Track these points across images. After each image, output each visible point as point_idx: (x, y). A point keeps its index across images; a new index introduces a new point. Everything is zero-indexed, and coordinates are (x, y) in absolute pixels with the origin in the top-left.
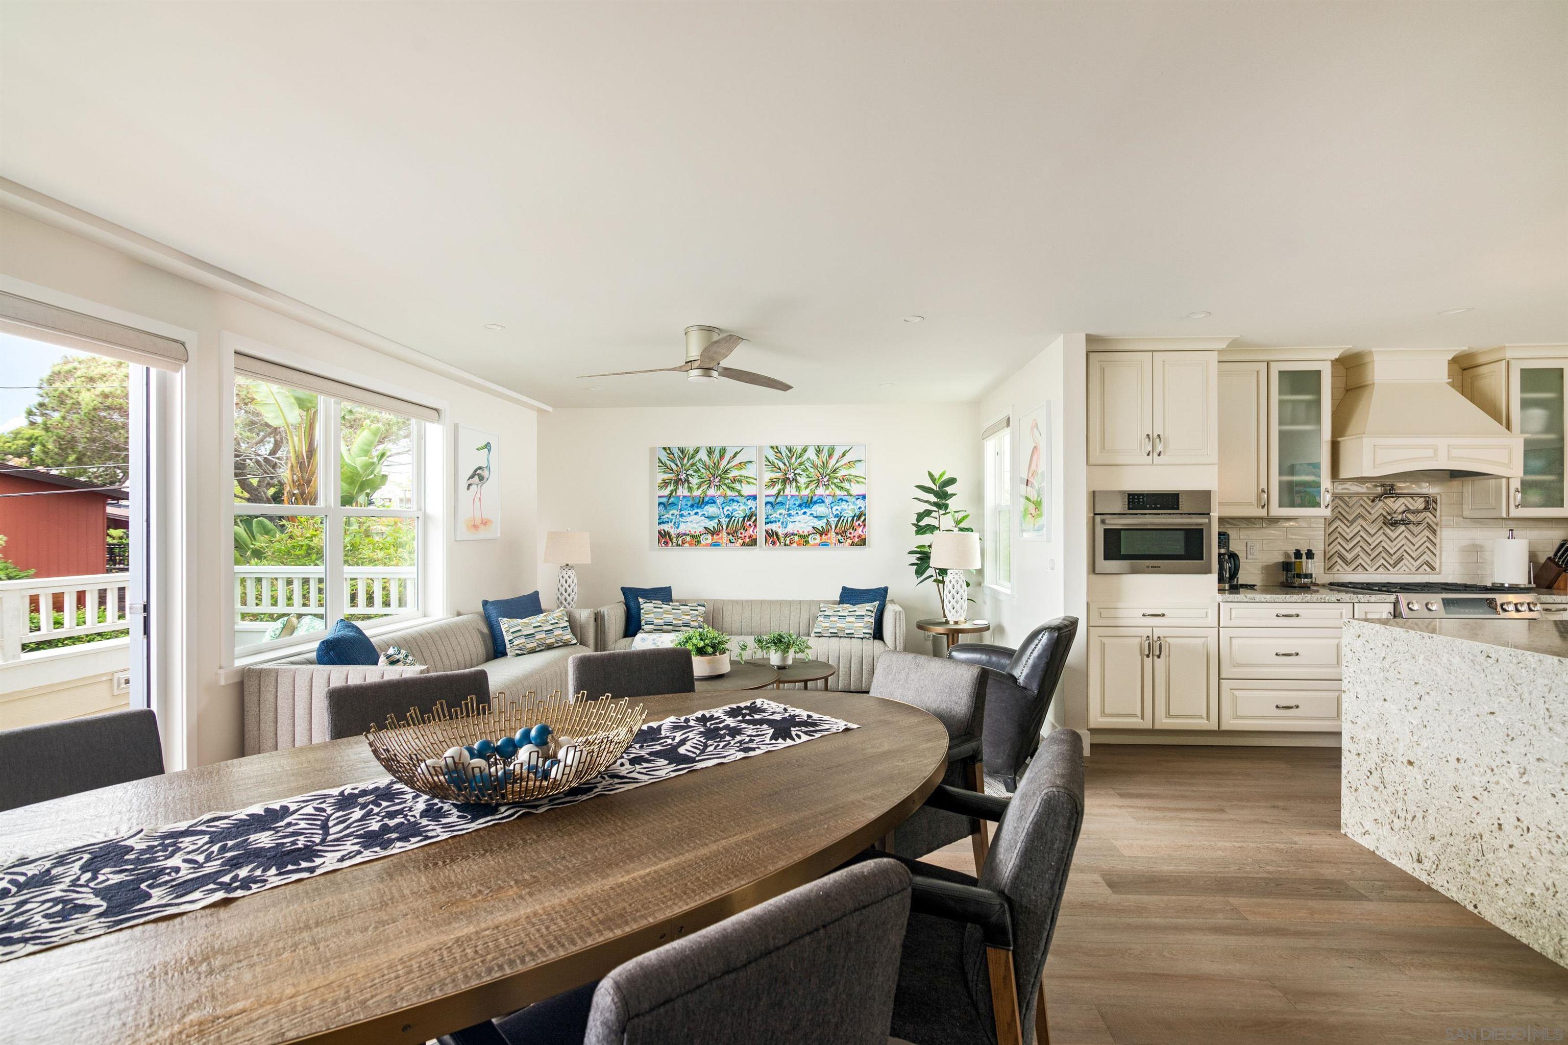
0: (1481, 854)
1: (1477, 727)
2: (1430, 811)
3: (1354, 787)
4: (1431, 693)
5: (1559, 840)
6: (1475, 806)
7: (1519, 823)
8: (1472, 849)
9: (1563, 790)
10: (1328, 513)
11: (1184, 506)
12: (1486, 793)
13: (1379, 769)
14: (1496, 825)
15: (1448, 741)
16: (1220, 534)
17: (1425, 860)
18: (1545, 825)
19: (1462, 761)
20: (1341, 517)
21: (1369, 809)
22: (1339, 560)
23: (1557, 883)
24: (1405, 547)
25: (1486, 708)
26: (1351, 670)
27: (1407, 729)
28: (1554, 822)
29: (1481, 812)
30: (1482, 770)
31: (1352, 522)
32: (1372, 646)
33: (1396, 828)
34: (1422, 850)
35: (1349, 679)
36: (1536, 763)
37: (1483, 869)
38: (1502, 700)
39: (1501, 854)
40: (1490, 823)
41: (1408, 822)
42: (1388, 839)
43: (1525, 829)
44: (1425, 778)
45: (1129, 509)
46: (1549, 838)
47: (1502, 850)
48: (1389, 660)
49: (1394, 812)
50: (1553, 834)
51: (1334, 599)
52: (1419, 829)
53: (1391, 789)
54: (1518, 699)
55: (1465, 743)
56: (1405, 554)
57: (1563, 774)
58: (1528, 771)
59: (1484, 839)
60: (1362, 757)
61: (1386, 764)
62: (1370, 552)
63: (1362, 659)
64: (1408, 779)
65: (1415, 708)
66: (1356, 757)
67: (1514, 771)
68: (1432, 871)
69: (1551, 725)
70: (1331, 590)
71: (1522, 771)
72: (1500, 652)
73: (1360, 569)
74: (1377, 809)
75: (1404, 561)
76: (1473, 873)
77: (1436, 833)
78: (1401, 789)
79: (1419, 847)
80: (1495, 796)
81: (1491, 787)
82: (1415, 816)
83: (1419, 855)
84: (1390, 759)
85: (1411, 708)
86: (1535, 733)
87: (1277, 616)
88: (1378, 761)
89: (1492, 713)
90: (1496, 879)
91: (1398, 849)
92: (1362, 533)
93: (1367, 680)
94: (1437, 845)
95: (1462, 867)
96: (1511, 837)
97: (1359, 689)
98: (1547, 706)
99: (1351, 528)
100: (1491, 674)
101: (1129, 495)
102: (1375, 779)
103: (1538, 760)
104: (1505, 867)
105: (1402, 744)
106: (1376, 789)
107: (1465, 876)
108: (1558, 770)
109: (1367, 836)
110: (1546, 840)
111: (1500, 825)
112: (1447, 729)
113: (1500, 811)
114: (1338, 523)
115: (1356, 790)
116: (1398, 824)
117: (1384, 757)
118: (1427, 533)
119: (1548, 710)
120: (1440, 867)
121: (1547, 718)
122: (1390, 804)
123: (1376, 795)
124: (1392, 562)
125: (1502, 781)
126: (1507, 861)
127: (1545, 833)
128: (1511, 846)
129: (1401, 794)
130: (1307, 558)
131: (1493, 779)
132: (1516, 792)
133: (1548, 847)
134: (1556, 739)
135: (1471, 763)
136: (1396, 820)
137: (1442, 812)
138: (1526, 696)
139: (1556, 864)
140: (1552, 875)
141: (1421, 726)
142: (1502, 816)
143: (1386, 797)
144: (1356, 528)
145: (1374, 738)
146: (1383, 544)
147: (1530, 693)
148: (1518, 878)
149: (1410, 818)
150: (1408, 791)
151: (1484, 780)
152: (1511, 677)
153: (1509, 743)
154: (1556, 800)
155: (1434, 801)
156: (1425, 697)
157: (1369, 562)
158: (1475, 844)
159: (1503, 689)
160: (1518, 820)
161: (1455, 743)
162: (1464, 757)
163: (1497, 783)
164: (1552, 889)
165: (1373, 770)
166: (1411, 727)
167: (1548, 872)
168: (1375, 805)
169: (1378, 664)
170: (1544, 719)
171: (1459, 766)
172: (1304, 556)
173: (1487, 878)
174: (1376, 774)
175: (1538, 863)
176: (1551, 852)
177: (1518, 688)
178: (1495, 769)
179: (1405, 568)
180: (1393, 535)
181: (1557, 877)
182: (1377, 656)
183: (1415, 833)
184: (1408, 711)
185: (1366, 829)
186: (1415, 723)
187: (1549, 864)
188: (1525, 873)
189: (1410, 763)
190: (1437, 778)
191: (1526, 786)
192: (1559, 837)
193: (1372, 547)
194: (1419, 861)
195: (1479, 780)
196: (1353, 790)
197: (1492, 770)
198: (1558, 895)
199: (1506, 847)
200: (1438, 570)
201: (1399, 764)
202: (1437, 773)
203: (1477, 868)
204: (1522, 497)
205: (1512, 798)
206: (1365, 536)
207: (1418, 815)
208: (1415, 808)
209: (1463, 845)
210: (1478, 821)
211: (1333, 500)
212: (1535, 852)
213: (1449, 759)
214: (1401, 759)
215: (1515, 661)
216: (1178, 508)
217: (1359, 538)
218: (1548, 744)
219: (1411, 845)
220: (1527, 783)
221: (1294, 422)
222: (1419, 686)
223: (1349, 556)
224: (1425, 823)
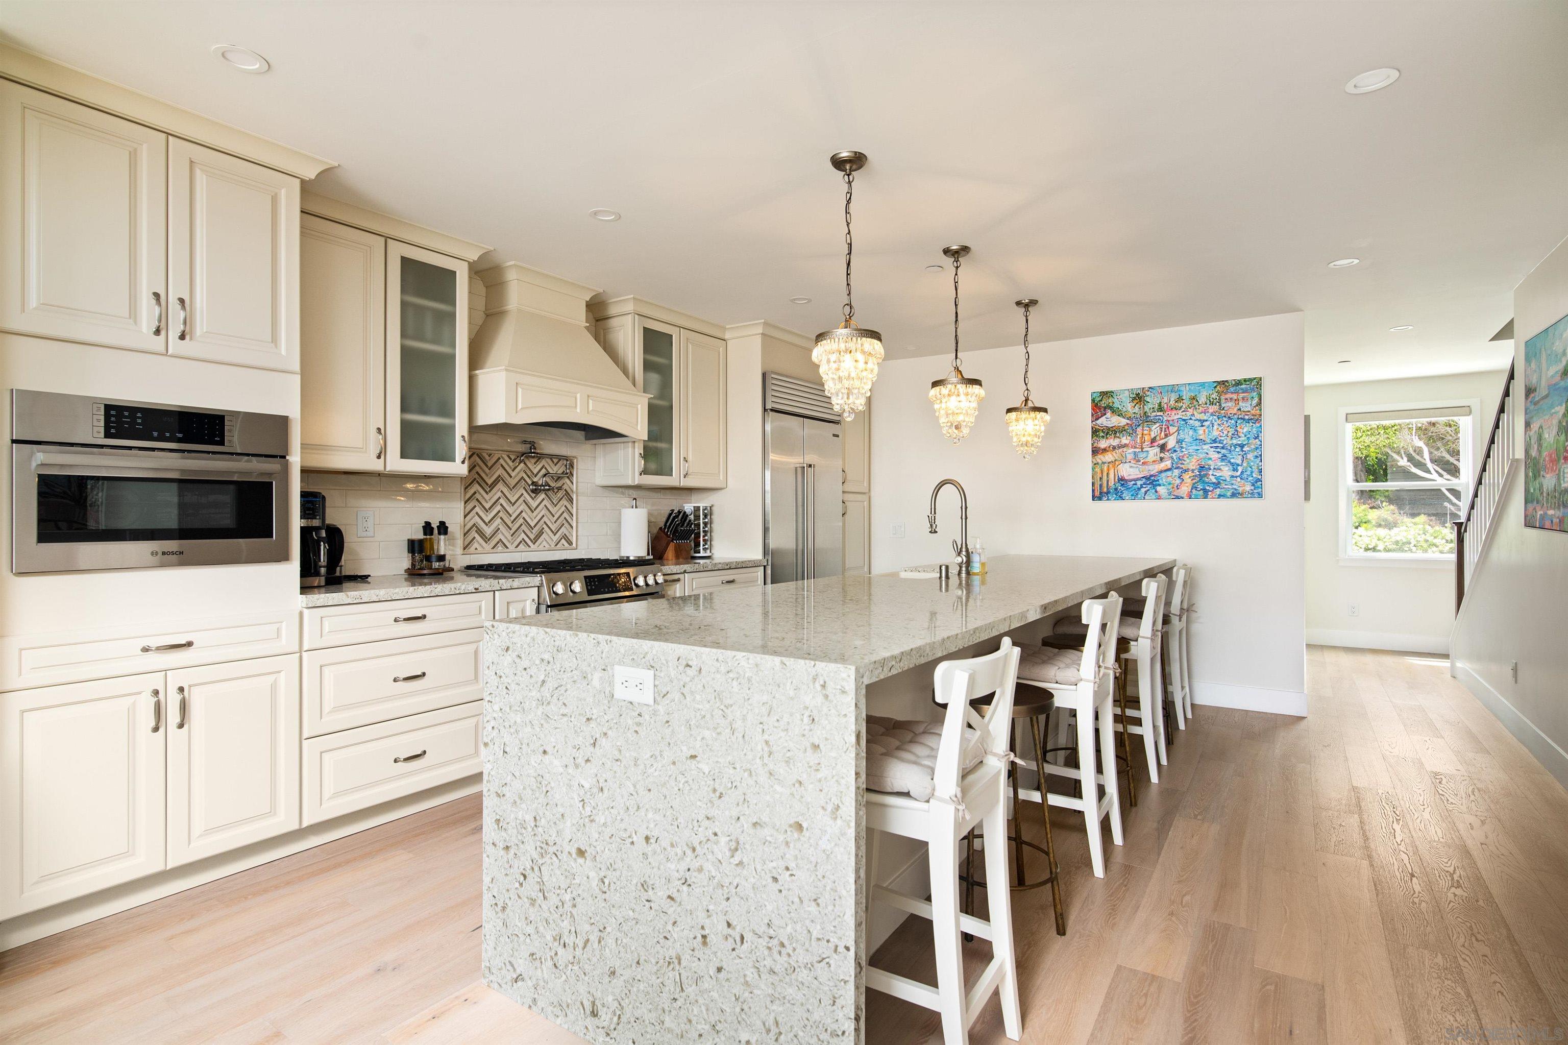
0: (678, 989)
1: (673, 783)
2: (609, 929)
3: (501, 904)
4: (610, 733)
5: (783, 951)
6: (670, 911)
7: (730, 931)
8: (667, 983)
9: (787, 869)
10: (463, 470)
11: (234, 438)
12: (685, 888)
13: (536, 869)
14: (699, 938)
15: (632, 810)
16: (304, 495)
17: (602, 1012)
18: (764, 928)
19: (652, 841)
20: (480, 480)
21: (522, 938)
22: (477, 536)
23: (780, 1019)
24: (545, 519)
25: (684, 748)
26: (496, 708)
27: (576, 797)
28: (776, 922)
29: (679, 919)
30: (679, 851)
31: (492, 486)
32: (526, 663)
33: (561, 964)
34: (598, 995)
35: (493, 723)
36: (752, 831)
37: (682, 1012)
38: (707, 733)
39: (706, 984)
40: (692, 936)
41: (578, 952)
42: (551, 985)
43: (738, 939)
44: (602, 874)
45: (108, 435)
46: (769, 948)
47: (707, 977)
48: (551, 684)
49: (558, 938)
50: (775, 942)
51: (471, 588)
52: (594, 960)
53: (553, 900)
54: (728, 730)
55: (657, 811)
56: (545, 526)
57: (787, 843)
58: (741, 846)
59: (684, 963)
60: (512, 851)
61: (547, 859)
62: (510, 525)
63: (513, 687)
64: (577, 881)
65: (588, 761)
66: (502, 853)
67: (722, 847)
68: (612, 1027)
69: (771, 766)
70: (468, 575)
71: (733, 845)
72: (704, 656)
73: (500, 548)
74: (534, 937)
75: (544, 536)
76: (669, 1022)
77: (617, 963)
78: (567, 897)
79: (593, 991)
80: (698, 891)
81: (693, 877)
82: (588, 940)
83: (593, 1003)
84: (552, 849)
85: (581, 761)
86: (751, 782)
87: (396, 620)
88: (536, 856)
89: (693, 757)
90: (699, 1027)
91: (564, 999)
92: (502, 501)
93: (519, 720)
94: (618, 982)
95: (654, 1015)
96: (719, 954)
97: (507, 738)
98: (766, 737)
99: (491, 494)
100: (692, 693)
101: (108, 408)
102: (531, 888)
103: (755, 824)
104: (712, 1005)
105: (568, 824)
106: (533, 902)
107: (658, 1028)
108: (781, 838)
109: (520, 983)
110: (766, 952)
111: (704, 937)
112: (632, 790)
113: (704, 914)
114: (476, 487)
115: (504, 908)
116: (564, 956)
117: (544, 848)
118: (564, 502)
119: (767, 742)
120: (623, 1019)
121: (766, 756)
122: (553, 925)
123: (532, 913)
124: (532, 537)
125: (708, 866)
126: (715, 994)
127: (763, 942)
128: (719, 970)
129: (568, 905)
130: (439, 534)
131: (695, 865)
132: (726, 882)
133: (768, 962)
134: (778, 788)
135: (665, 843)
136: (561, 951)
137: (625, 928)
138: (738, 724)
139: (779, 989)
140: (774, 1007)
141: (595, 790)
142: (707, 923)
143: (547, 915)
144: (496, 494)
145: (529, 818)
146: (524, 514)
147: (744, 719)
148: (729, 1020)
149: (581, 945)
150: (578, 900)
151: (683, 866)
152: (718, 695)
153: (717, 802)
154: (777, 886)
155: (613, 911)
156: (603, 742)
157: (510, 538)
158: (671, 974)
159: (708, 716)
160: (729, 925)
161: (642, 812)
162: (655, 833)
163: (700, 870)
164: (774, 1030)
165: (528, 872)
166: (582, 792)
167: (768, 1003)
168: (530, 929)
169: (535, 694)
170: (762, 758)
171: (649, 849)
172: (436, 531)
173: (688, 1026)
174: (533, 878)
175: (756, 991)
176: (772, 971)
177: (728, 711)
178: (698, 848)
179: (545, 543)
180: (534, 504)
181: (781, 1009)
182: (533, 680)
183: (587, 968)
184: (577, 766)
185: (518, 972)
186: (587, 786)
187: (770, 991)
188: (738, 1010)
189: (581, 853)
190: (618, 873)
191: (739, 870)
192: (782, 945)
193: (512, 518)
194: (594, 1014)
195: (675, 868)
196: (499, 908)
197: (694, 850)
198: (782, 1037)
199: (713, 970)
200: (574, 545)
201: (564, 856)
202: (619, 865)
203: (674, 1013)
204: (645, 464)
205: (720, 891)
206: (505, 505)
207: (592, 938)
208: (587, 927)
209: (654, 977)
210: (675, 935)
211: (470, 457)
212: (751, 974)
213: (635, 839)
214: (567, 849)
215: (723, 669)
216: (222, 443)
217: (499, 508)
218: (768, 798)
219: (582, 989)
220: (740, 864)
221: (420, 338)
222: (593, 724)
223: (488, 531)
224: (603, 948)
